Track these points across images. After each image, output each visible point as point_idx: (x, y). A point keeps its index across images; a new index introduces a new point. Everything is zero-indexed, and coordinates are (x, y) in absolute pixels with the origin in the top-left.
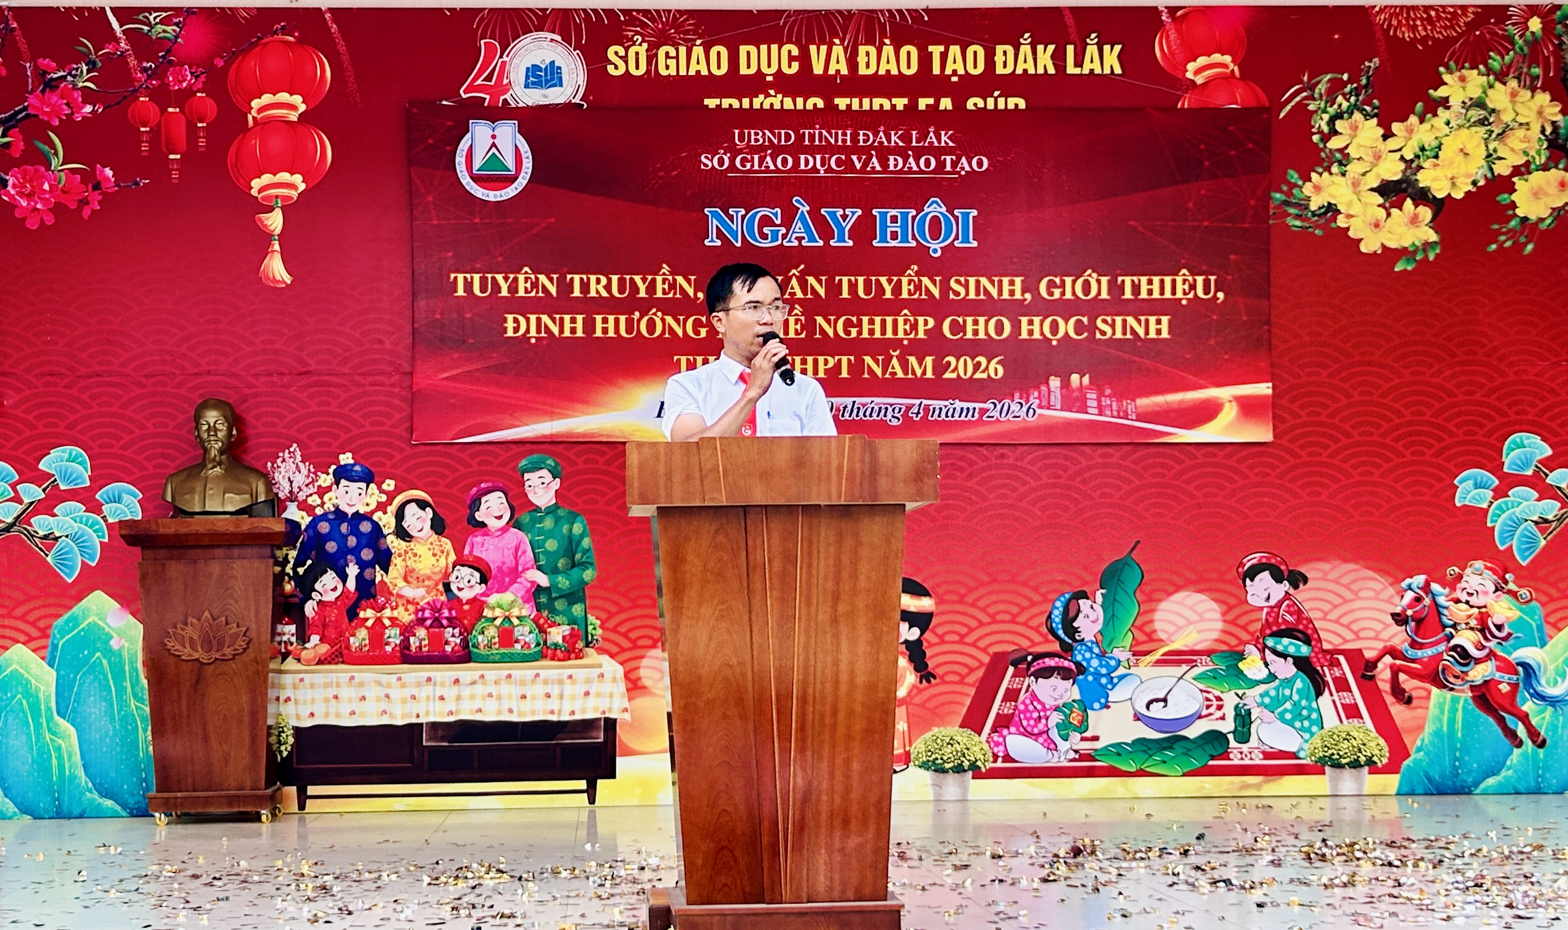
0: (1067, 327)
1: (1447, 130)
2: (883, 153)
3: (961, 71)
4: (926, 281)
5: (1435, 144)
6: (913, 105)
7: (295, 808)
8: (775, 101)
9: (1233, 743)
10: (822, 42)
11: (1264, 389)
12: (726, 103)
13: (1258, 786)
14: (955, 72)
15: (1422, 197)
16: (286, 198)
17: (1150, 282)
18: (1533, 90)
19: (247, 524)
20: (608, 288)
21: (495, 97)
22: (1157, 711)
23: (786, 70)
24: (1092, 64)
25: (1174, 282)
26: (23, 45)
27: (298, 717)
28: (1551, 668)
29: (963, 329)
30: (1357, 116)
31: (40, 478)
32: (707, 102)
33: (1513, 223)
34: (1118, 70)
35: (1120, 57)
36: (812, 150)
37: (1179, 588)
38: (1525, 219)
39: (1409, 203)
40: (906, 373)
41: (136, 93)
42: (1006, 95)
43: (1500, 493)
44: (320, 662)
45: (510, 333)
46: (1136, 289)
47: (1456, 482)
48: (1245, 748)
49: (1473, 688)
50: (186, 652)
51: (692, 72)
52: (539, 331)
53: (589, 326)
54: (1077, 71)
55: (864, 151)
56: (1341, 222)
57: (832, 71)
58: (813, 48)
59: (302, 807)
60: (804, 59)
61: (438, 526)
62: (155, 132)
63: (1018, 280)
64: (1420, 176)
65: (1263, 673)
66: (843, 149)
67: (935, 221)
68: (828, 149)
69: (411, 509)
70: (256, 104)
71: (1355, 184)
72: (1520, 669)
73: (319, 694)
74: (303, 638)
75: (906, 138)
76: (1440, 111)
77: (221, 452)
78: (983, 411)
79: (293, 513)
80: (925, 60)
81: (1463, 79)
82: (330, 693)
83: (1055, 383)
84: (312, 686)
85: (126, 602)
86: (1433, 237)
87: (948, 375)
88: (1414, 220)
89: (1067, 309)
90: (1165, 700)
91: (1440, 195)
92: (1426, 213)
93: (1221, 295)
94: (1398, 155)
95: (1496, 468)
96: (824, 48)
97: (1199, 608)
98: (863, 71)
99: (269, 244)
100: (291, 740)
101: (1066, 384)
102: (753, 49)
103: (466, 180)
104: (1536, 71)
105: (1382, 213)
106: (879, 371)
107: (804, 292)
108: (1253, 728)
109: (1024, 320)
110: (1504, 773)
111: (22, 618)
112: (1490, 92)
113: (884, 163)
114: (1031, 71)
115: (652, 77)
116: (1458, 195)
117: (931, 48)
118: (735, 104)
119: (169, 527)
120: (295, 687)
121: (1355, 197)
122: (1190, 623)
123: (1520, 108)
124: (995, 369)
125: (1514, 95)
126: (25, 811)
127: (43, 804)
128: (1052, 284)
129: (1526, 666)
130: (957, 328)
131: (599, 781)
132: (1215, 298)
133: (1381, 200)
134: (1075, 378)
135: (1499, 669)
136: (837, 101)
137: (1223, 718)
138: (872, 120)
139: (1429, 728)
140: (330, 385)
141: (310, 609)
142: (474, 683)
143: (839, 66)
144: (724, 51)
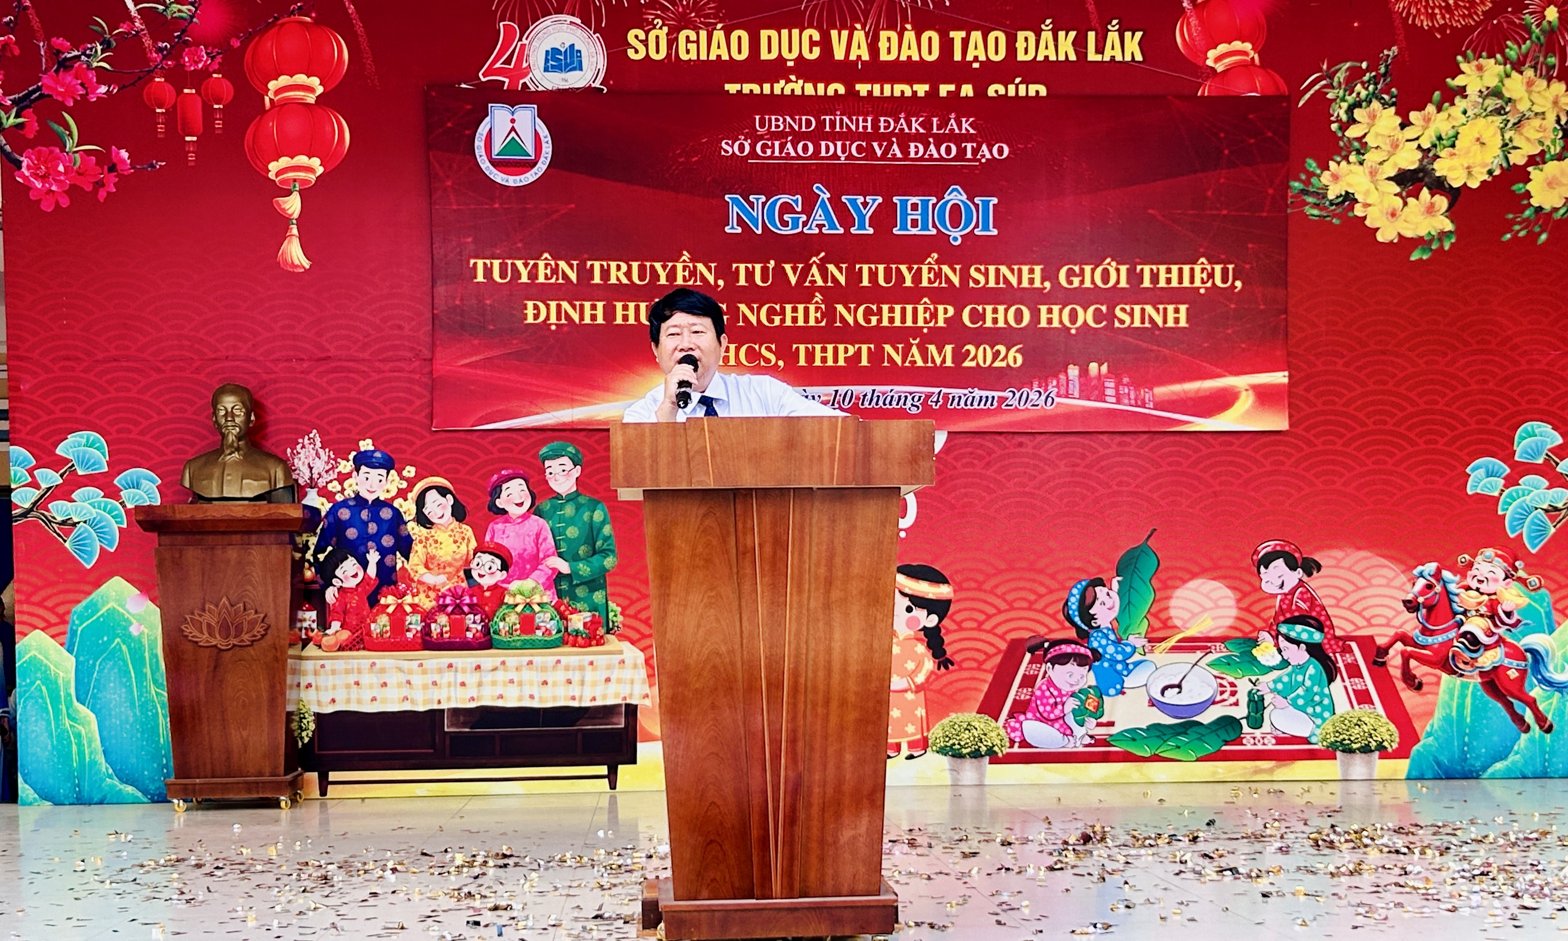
0: (1086, 316)
1: (1463, 119)
2: (904, 140)
3: (982, 58)
4: (946, 269)
5: (1451, 133)
6: (934, 90)
7: (316, 794)
8: (796, 87)
9: (1246, 729)
10: (843, 27)
11: (1280, 378)
12: (747, 88)
13: (1271, 771)
14: (976, 59)
15: (1439, 186)
16: (303, 182)
17: (1169, 271)
18: (1549, 79)
19: (264, 510)
20: (628, 274)
21: (514, 81)
22: (1171, 697)
23: (807, 55)
24: (1112, 51)
25: (1192, 271)
26: (36, 23)
27: (319, 703)
28: (1559, 654)
29: (983, 317)
30: (1376, 104)
31: (57, 463)
32: (728, 87)
33: (1527, 213)
34: (1139, 57)
35: (1140, 44)
36: (833, 137)
37: (1194, 576)
38: (1540, 208)
39: (1425, 193)
40: (925, 361)
41: (151, 74)
42: (1026, 82)
43: (1511, 481)
44: (341, 649)
45: (530, 320)
46: (1155, 277)
47: (1468, 470)
48: (1258, 733)
49: (1482, 674)
50: (204, 638)
51: (713, 57)
52: (559, 318)
53: (609, 313)
54: (1098, 58)
55: (885, 138)
56: (1359, 211)
57: (853, 57)
58: (834, 33)
59: (323, 793)
60: (826, 44)
61: (459, 513)
62: (171, 115)
63: (1038, 269)
64: (1437, 165)
65: (1277, 660)
66: (863, 136)
67: (956, 208)
68: (849, 136)
69: (432, 497)
70: (273, 85)
71: (1373, 173)
72: (1529, 655)
73: (340, 680)
74: (324, 624)
75: (927, 125)
76: (1458, 100)
77: (239, 438)
78: (1002, 400)
79: (313, 499)
80: (947, 45)
81: (1480, 68)
82: (351, 679)
83: (1073, 371)
84: (334, 672)
85: (145, 588)
86: (1449, 226)
87: (967, 364)
88: (1430, 209)
89: (1085, 297)
90: (1179, 686)
91: (1456, 184)
92: (1442, 202)
93: (1238, 284)
94: (1415, 144)
95: (1507, 456)
96: (845, 33)
97: (1214, 595)
98: (884, 57)
99: (287, 229)
100: (312, 726)
101: (1084, 372)
102: (773, 33)
103: (485, 165)
104: (1552, 60)
105: (1399, 202)
106: (898, 359)
107: (825, 280)
108: (1266, 713)
109: (1044, 309)
110: (1512, 758)
111: (40, 604)
112: (1507, 81)
113: (905, 150)
114: (1053, 58)
115: (673, 62)
116: (1474, 184)
117: (952, 34)
118: (756, 89)
119: (186, 512)
120: (316, 673)
121: (1373, 186)
122: (1205, 610)
123: (1535, 98)
124: (1014, 358)
125: (1530, 84)
126: (45, 796)
127: (64, 790)
128: (1070, 273)
129: (1534, 652)
130: (977, 317)
131: (620, 767)
132: (1233, 286)
133: (1398, 189)
134: (1093, 367)
135: (1507, 655)
136: (858, 87)
137: (1236, 704)
138: (894, 106)
139: (1438, 714)
140: (350, 370)
141: (330, 595)
142: (495, 669)
143: (861, 51)
144: (745, 36)
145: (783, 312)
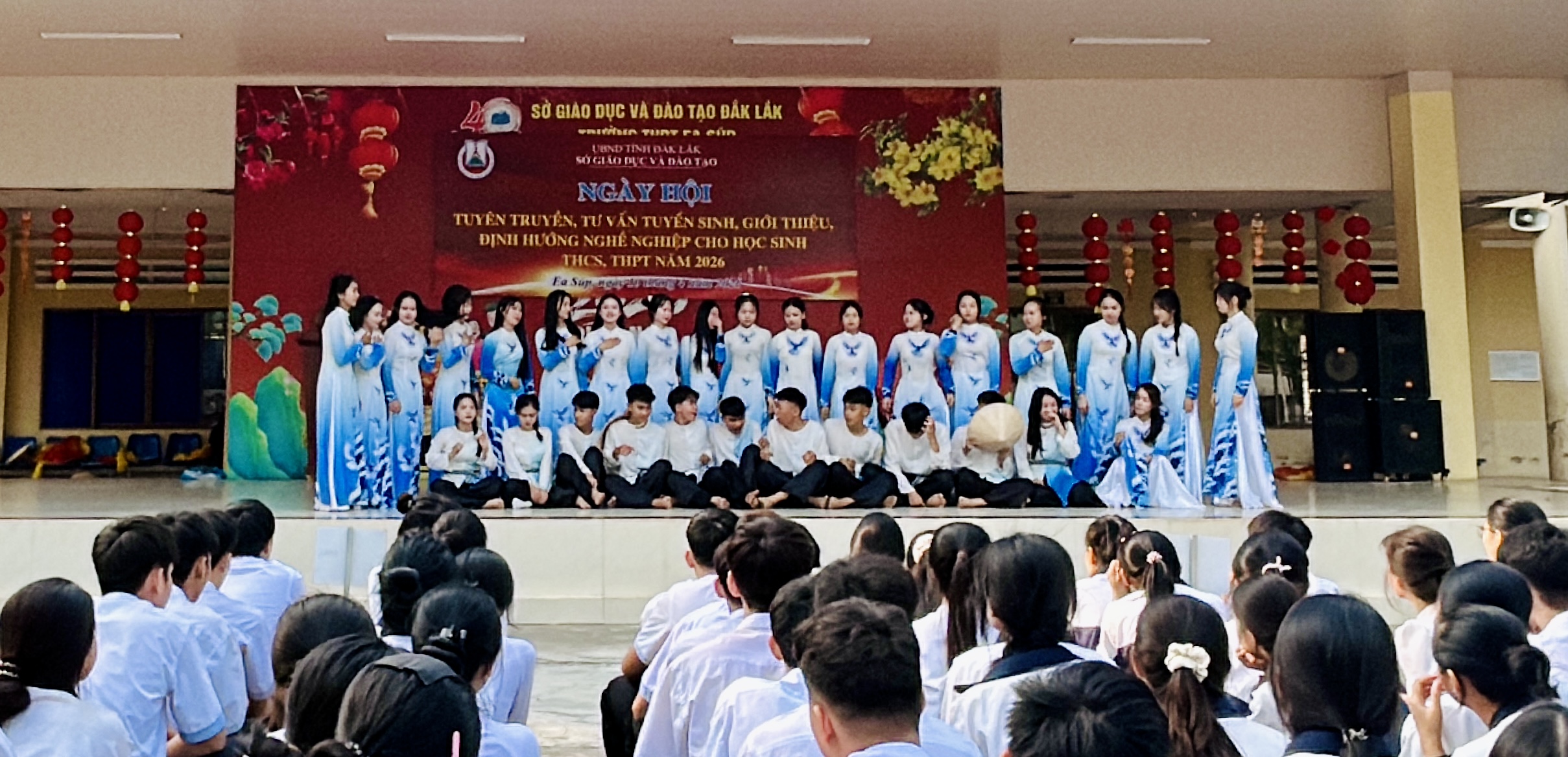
0: (756, 242)
1: (941, 147)
3: (704, 117)
4: (686, 219)
5: (936, 154)
6: (680, 133)
8: (613, 131)
10: (636, 102)
11: (854, 273)
12: (589, 132)
14: (701, 118)
15: (931, 179)
16: (376, 177)
17: (797, 221)
18: (983, 128)
20: (530, 221)
23: (618, 116)
24: (767, 114)
25: (809, 221)
29: (705, 242)
30: (897, 141)
31: (254, 311)
32: (580, 131)
33: (975, 193)
34: (780, 117)
35: (782, 111)
36: (631, 155)
38: (981, 191)
39: (924, 184)
40: (676, 264)
41: (308, 125)
42: (726, 129)
45: (482, 243)
46: (790, 224)
51: (573, 117)
52: (496, 242)
53: (520, 240)
54: (761, 117)
55: (656, 156)
56: (891, 191)
57: (641, 117)
58: (631, 106)
60: (627, 111)
62: (315, 144)
63: (732, 220)
64: (929, 170)
66: (646, 154)
67: (691, 190)
68: (640, 154)
70: (363, 132)
71: (897, 173)
75: (676, 149)
76: (938, 138)
78: (715, 284)
80: (686, 111)
81: (948, 123)
83: (750, 270)
85: (292, 372)
86: (936, 199)
87: (698, 266)
88: (926, 191)
89: (755, 233)
91: (939, 179)
92: (932, 187)
93: (832, 227)
94: (918, 159)
96: (637, 106)
98: (656, 117)
99: (367, 199)
101: (756, 271)
102: (602, 106)
103: (462, 169)
104: (984, 119)
105: (910, 188)
106: (663, 263)
107: (627, 225)
109: (735, 239)
112: (962, 129)
113: (666, 161)
114: (738, 117)
116: (948, 179)
117: (689, 106)
118: (593, 132)
121: (897, 180)
123: (977, 137)
124: (721, 263)
125: (973, 131)
127: (248, 473)
128: (748, 222)
130: (702, 243)
132: (829, 228)
133: (910, 181)
134: (760, 268)
136: (643, 131)
138: (661, 140)
143: (645, 114)
144: (588, 107)
145: (606, 240)
